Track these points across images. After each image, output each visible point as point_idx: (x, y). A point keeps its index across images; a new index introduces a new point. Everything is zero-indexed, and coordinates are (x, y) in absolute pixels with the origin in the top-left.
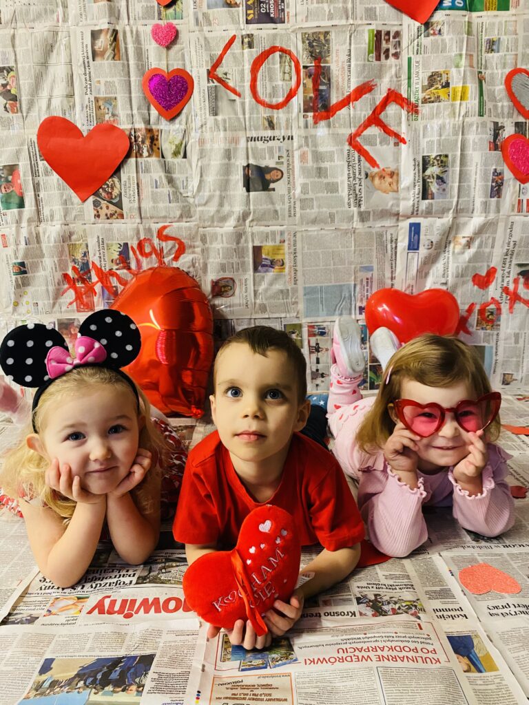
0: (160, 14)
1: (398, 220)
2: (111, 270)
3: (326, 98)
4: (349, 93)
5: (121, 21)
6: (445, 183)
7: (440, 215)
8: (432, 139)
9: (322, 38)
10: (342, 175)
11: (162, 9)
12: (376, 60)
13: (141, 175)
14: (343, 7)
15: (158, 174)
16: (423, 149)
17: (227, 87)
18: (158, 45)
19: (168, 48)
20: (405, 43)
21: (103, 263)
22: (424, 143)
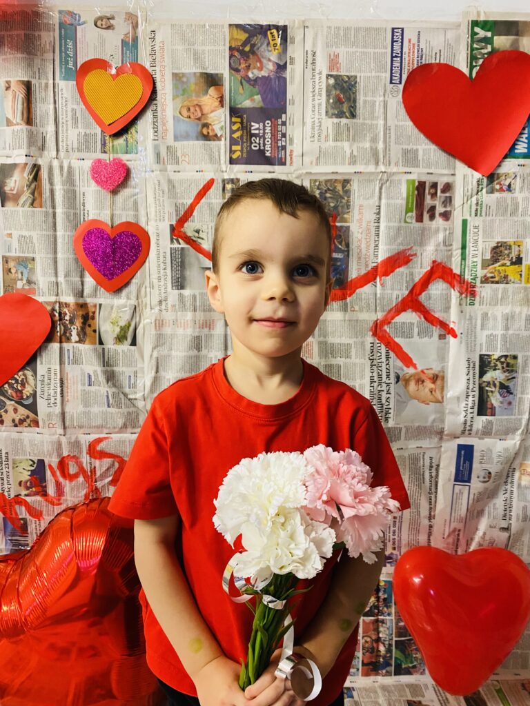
0: (104, 144)
1: (441, 439)
2: (17, 496)
3: (343, 269)
4: (375, 264)
5: (46, 153)
6: (512, 394)
7: (503, 437)
8: (494, 333)
9: (339, 188)
10: (362, 377)
11: (107, 138)
12: (417, 221)
13: (68, 368)
14: (371, 148)
15: (93, 367)
16: (481, 345)
17: (198, 248)
18: (99, 188)
19: (114, 192)
20: (458, 199)
21: (6, 486)
22: (482, 337)
